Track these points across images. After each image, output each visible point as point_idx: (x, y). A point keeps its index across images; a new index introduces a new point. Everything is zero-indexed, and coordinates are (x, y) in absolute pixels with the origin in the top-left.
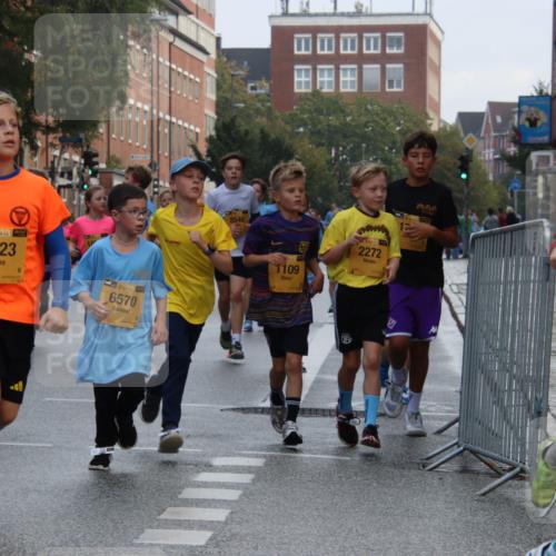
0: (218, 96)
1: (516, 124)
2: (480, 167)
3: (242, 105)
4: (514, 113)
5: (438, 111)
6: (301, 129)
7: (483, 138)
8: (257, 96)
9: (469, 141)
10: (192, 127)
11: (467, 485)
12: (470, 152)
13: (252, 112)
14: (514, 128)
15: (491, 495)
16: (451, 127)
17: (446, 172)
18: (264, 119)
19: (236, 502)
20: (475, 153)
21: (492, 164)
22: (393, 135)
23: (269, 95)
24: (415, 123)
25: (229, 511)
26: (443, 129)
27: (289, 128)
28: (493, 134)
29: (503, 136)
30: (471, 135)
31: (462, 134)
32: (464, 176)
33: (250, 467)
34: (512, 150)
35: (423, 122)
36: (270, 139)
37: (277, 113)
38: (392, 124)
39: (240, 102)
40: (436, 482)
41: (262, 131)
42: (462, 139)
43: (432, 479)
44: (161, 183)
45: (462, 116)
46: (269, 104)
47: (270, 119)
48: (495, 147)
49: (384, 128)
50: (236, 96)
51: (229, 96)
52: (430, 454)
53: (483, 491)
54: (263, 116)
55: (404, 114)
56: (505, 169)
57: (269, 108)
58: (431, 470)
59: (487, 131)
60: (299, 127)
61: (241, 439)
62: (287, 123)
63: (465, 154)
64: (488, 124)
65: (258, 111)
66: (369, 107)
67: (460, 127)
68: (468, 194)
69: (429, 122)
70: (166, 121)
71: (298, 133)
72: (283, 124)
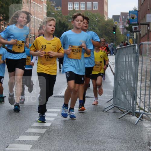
0: (47, 11)
1: (128, 18)
2: (119, 30)
3: (54, 14)
4: (128, 15)
5: (107, 15)
6: (70, 20)
7: (120, 22)
8: (58, 11)
9: (116, 23)
10: (40, 20)
11: (115, 116)
12: (116, 26)
13: (56, 15)
14: (128, 20)
15: (122, 119)
16: (111, 19)
17: (109, 32)
18: (60, 17)
19: (53, 121)
20: (117, 27)
21: (122, 29)
22: (95, 21)
23: (61, 11)
24: (101, 18)
25: (51, 124)
26: (108, 20)
27: (67, 20)
28: (122, 21)
29: (125, 22)
30: (116, 21)
31: (114, 21)
32: (114, 33)
33: (57, 112)
34: (127, 25)
35: (103, 18)
36: (62, 23)
37: (63, 16)
38: (95, 19)
39: (53, 13)
40: (107, 115)
41: (59, 21)
42: (113, 23)
43: (106, 114)
44: (32, 35)
45: (114, 16)
46: (61, 13)
47: (61, 17)
48: (123, 25)
49: (92, 20)
50: (52, 11)
51: (50, 11)
52: (105, 108)
53: (119, 117)
54: (59, 16)
55: (98, 16)
56: (125, 31)
57: (61, 14)
58: (106, 112)
59: (121, 20)
60: (69, 20)
61: (54, 104)
62: (66, 18)
63: (114, 27)
64: (121, 18)
65: (58, 15)
66: (88, 14)
67: (113, 20)
68: (115, 37)
69: (105, 18)
70: (33, 18)
71: (69, 21)
72: (65, 19)
